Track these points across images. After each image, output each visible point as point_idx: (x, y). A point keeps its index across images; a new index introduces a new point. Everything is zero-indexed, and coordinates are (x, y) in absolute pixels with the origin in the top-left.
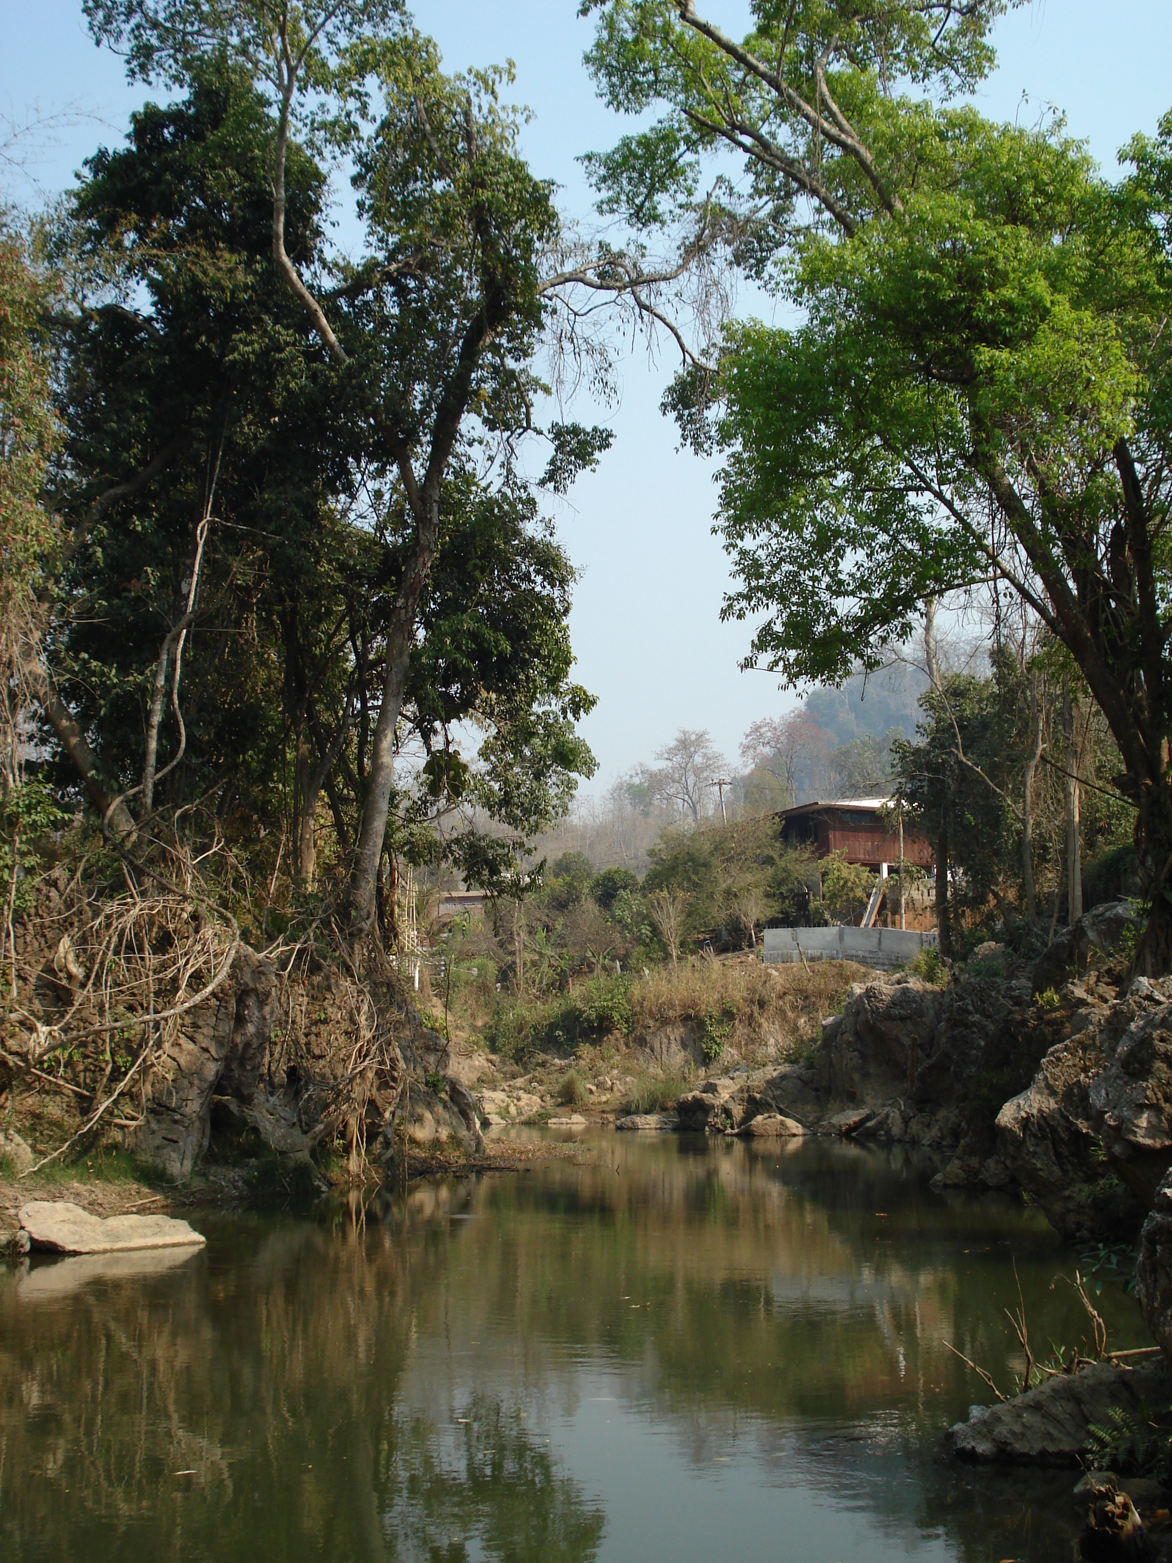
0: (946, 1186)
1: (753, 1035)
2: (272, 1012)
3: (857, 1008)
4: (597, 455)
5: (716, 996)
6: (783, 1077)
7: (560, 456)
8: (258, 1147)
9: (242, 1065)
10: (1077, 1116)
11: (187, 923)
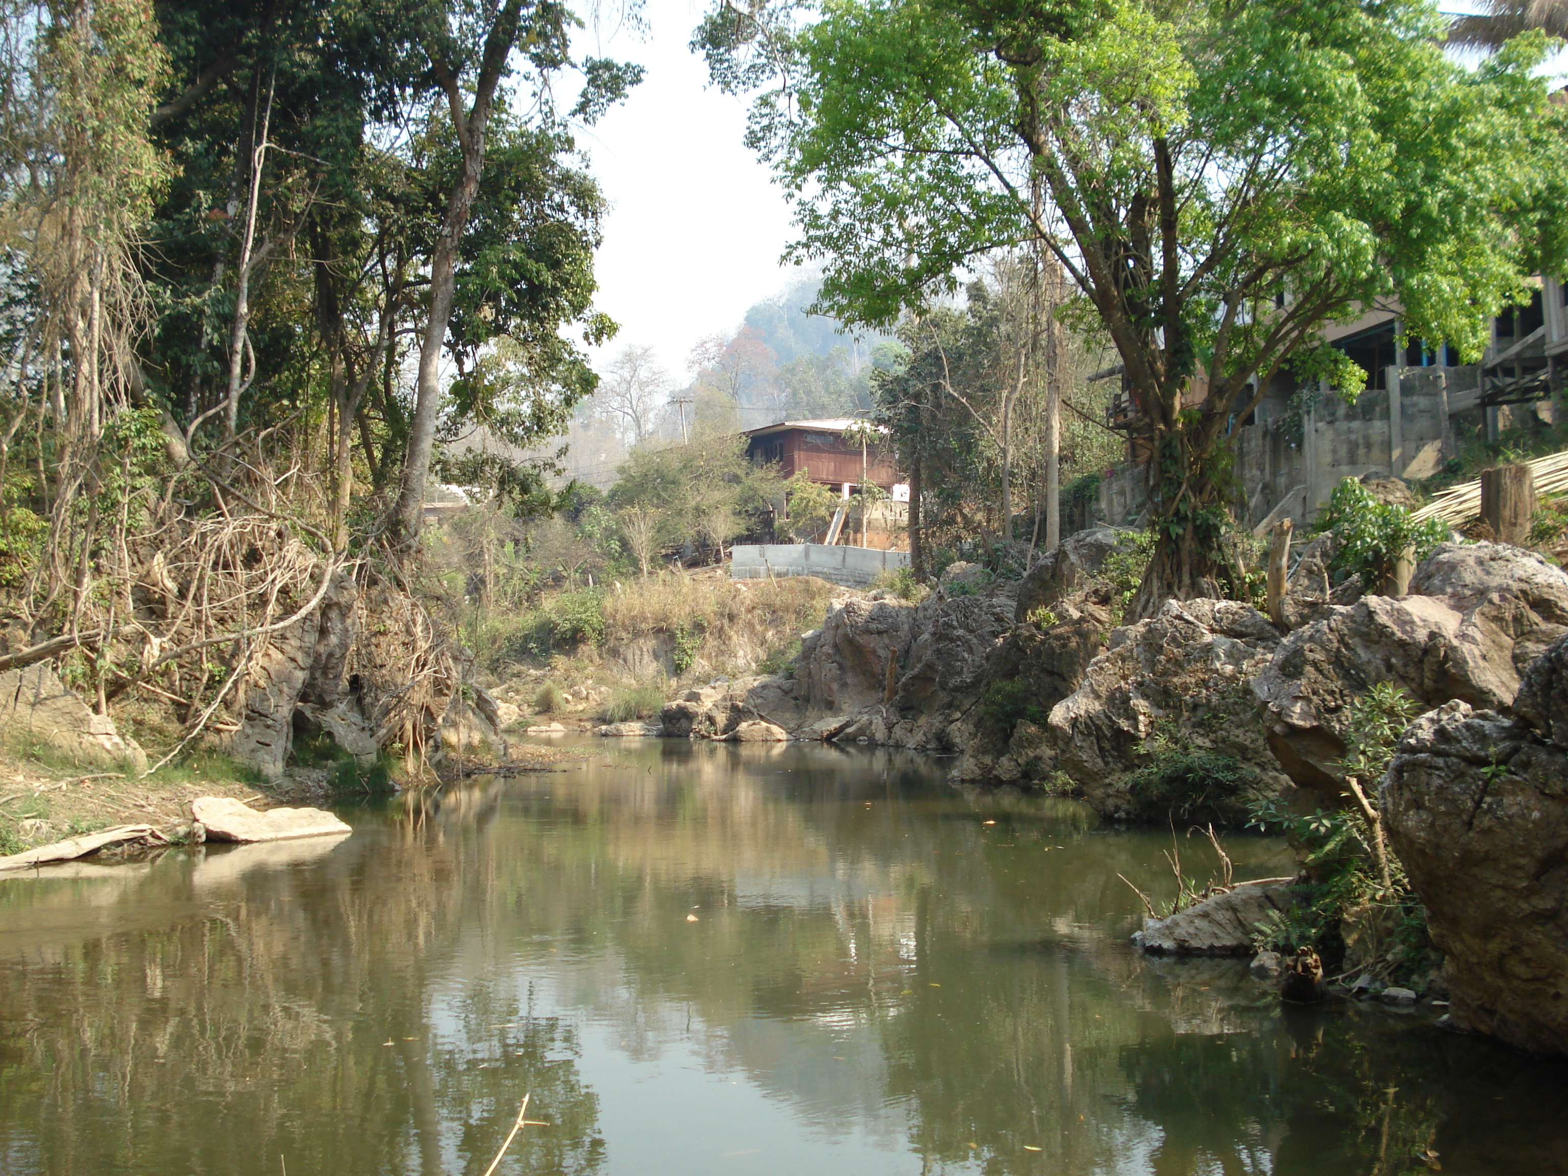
0: (963, 781)
1: (723, 647)
2: (354, 624)
3: (836, 622)
4: (628, 89)
5: (688, 609)
6: (764, 687)
7: (592, 89)
8: (332, 751)
9: (325, 674)
10: (1119, 716)
11: (273, 541)
